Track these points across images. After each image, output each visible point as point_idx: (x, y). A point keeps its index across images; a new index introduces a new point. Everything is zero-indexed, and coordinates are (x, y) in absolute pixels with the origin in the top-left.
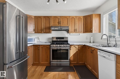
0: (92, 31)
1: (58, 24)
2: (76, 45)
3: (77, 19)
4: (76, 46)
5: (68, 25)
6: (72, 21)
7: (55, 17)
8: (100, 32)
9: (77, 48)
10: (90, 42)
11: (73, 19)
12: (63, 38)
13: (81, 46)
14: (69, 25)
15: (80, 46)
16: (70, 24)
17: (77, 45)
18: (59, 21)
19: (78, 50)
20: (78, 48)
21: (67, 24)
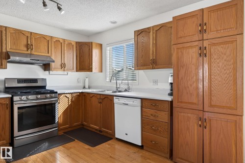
0: (92, 68)
1: (26, 49)
2: (68, 93)
3: (65, 45)
4: (68, 95)
5: (48, 55)
6: (56, 48)
7: (19, 32)
8: (102, 72)
9: (70, 99)
10: (84, 88)
11: (59, 43)
12: (35, 81)
13: (76, 94)
14: (50, 55)
15: (74, 95)
16: (53, 52)
17: (70, 93)
18: (29, 43)
19: (71, 101)
20: (72, 98)
21: (47, 52)
